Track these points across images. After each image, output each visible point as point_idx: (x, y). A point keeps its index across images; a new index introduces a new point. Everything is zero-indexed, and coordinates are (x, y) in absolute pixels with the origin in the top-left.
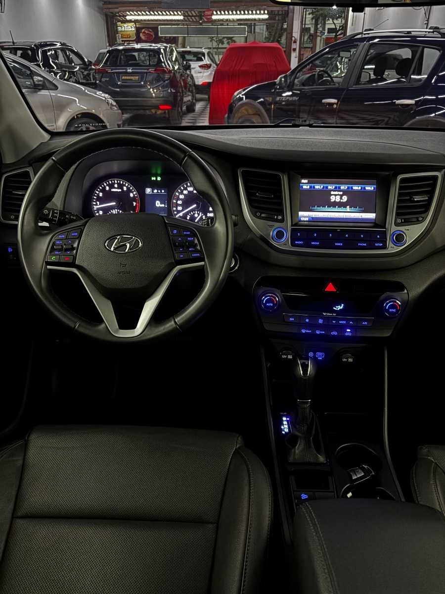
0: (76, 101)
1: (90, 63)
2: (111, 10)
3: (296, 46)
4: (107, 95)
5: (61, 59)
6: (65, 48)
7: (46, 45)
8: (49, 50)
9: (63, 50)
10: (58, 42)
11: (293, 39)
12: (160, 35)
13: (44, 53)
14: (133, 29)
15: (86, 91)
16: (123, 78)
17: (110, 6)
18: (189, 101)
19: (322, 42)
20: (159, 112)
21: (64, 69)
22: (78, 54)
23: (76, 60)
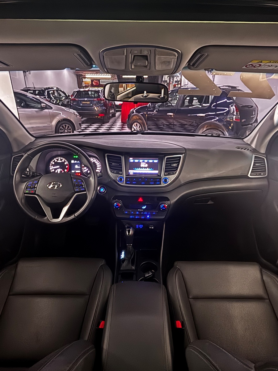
0: (61, 113)
1: (69, 96)
2: (79, 73)
4: (75, 111)
5: (56, 94)
6: (58, 90)
7: (49, 88)
8: (50, 91)
9: (57, 91)
10: (55, 87)
12: (101, 83)
13: (48, 92)
14: (90, 80)
15: (66, 109)
16: (83, 102)
17: (79, 72)
18: (113, 112)
19: (172, 86)
20: (99, 117)
21: (57, 99)
22: (63, 92)
23: (63, 95)
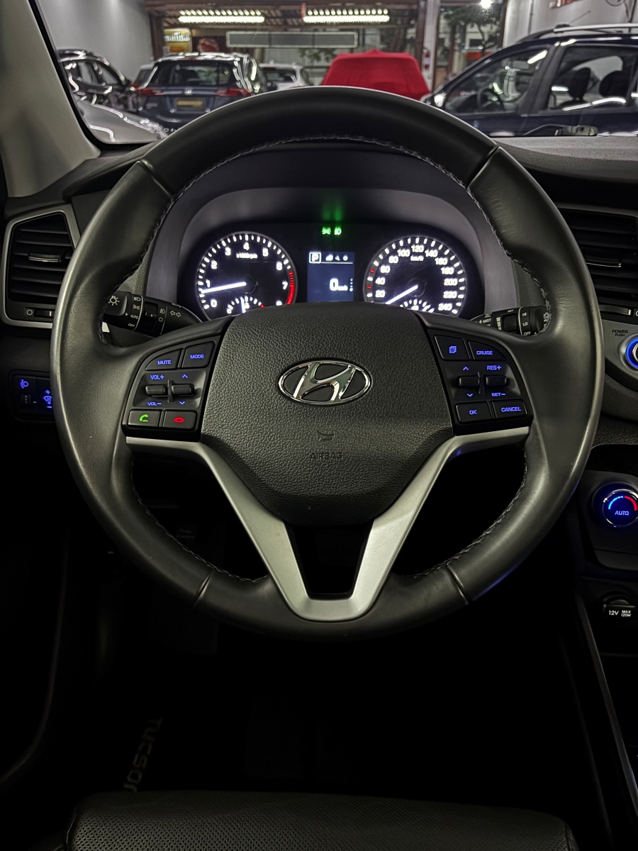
1: (128, 83)
3: (430, 61)
4: (156, 126)
5: (86, 77)
6: (90, 61)
7: (63, 54)
8: (69, 62)
9: (88, 63)
10: (81, 51)
11: (425, 51)
12: (229, 44)
14: (188, 39)
15: (126, 119)
16: (180, 103)
17: (155, 2)
19: (462, 58)
21: (91, 91)
22: (110, 70)
23: (108, 78)
